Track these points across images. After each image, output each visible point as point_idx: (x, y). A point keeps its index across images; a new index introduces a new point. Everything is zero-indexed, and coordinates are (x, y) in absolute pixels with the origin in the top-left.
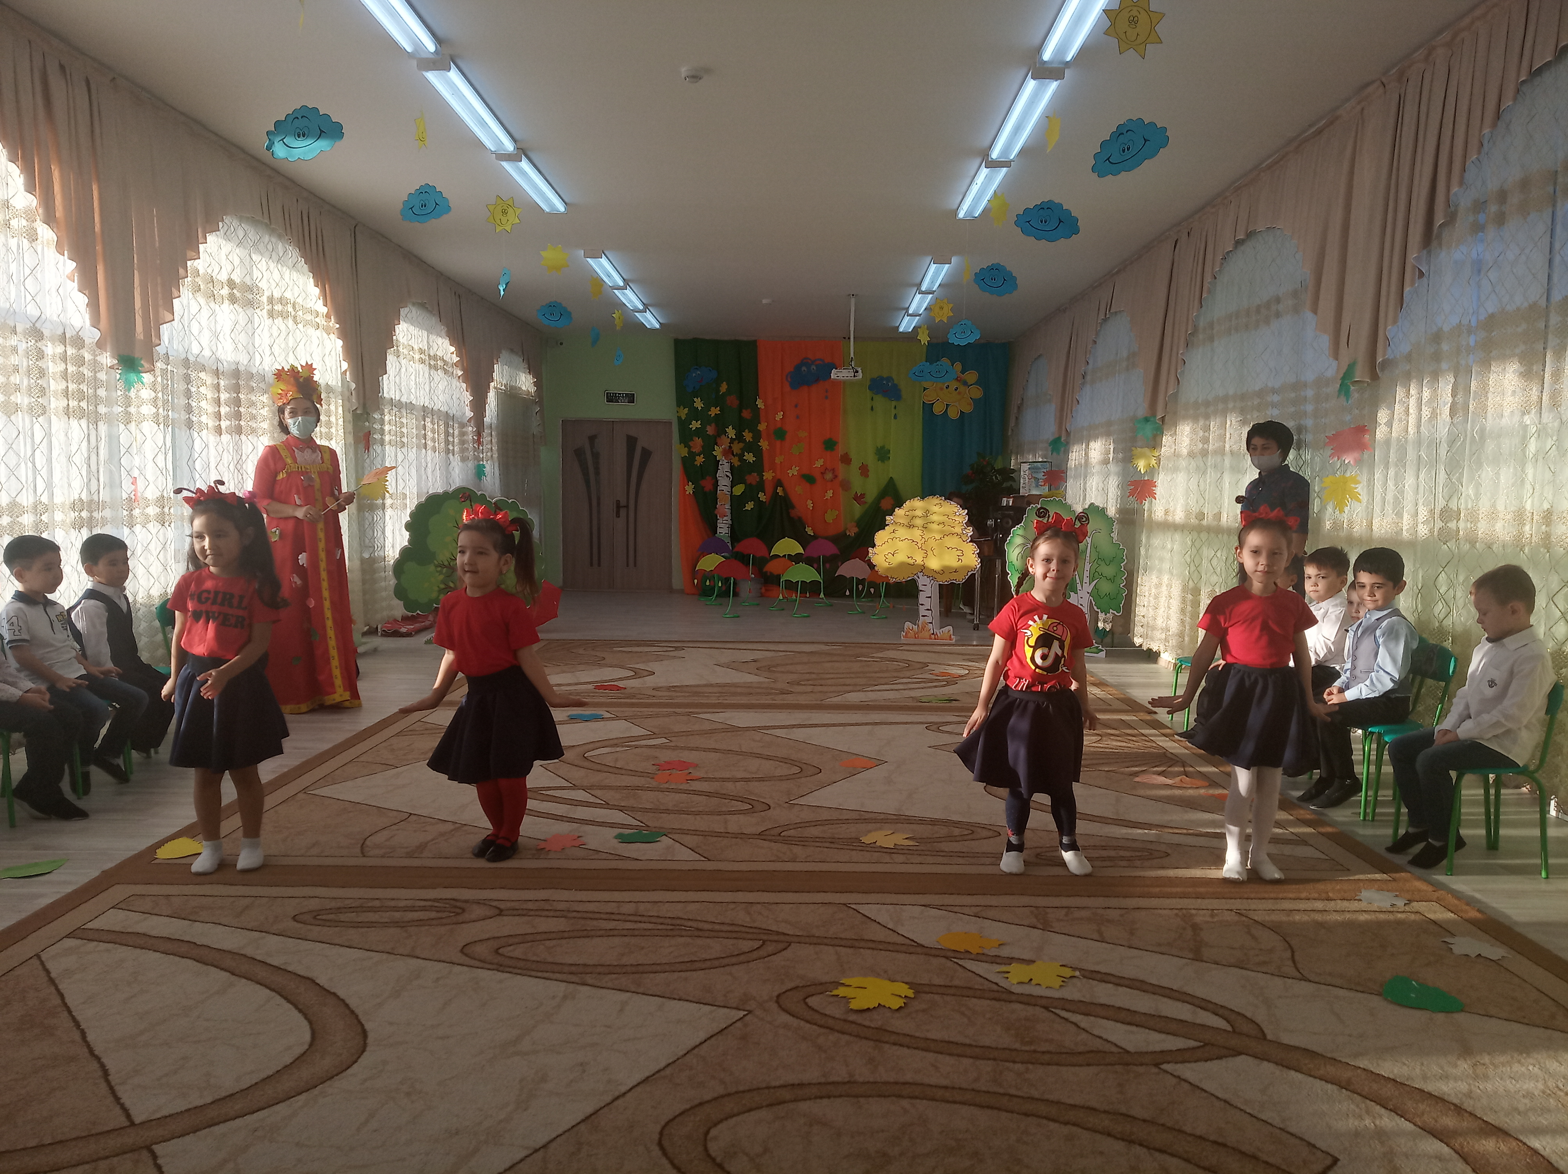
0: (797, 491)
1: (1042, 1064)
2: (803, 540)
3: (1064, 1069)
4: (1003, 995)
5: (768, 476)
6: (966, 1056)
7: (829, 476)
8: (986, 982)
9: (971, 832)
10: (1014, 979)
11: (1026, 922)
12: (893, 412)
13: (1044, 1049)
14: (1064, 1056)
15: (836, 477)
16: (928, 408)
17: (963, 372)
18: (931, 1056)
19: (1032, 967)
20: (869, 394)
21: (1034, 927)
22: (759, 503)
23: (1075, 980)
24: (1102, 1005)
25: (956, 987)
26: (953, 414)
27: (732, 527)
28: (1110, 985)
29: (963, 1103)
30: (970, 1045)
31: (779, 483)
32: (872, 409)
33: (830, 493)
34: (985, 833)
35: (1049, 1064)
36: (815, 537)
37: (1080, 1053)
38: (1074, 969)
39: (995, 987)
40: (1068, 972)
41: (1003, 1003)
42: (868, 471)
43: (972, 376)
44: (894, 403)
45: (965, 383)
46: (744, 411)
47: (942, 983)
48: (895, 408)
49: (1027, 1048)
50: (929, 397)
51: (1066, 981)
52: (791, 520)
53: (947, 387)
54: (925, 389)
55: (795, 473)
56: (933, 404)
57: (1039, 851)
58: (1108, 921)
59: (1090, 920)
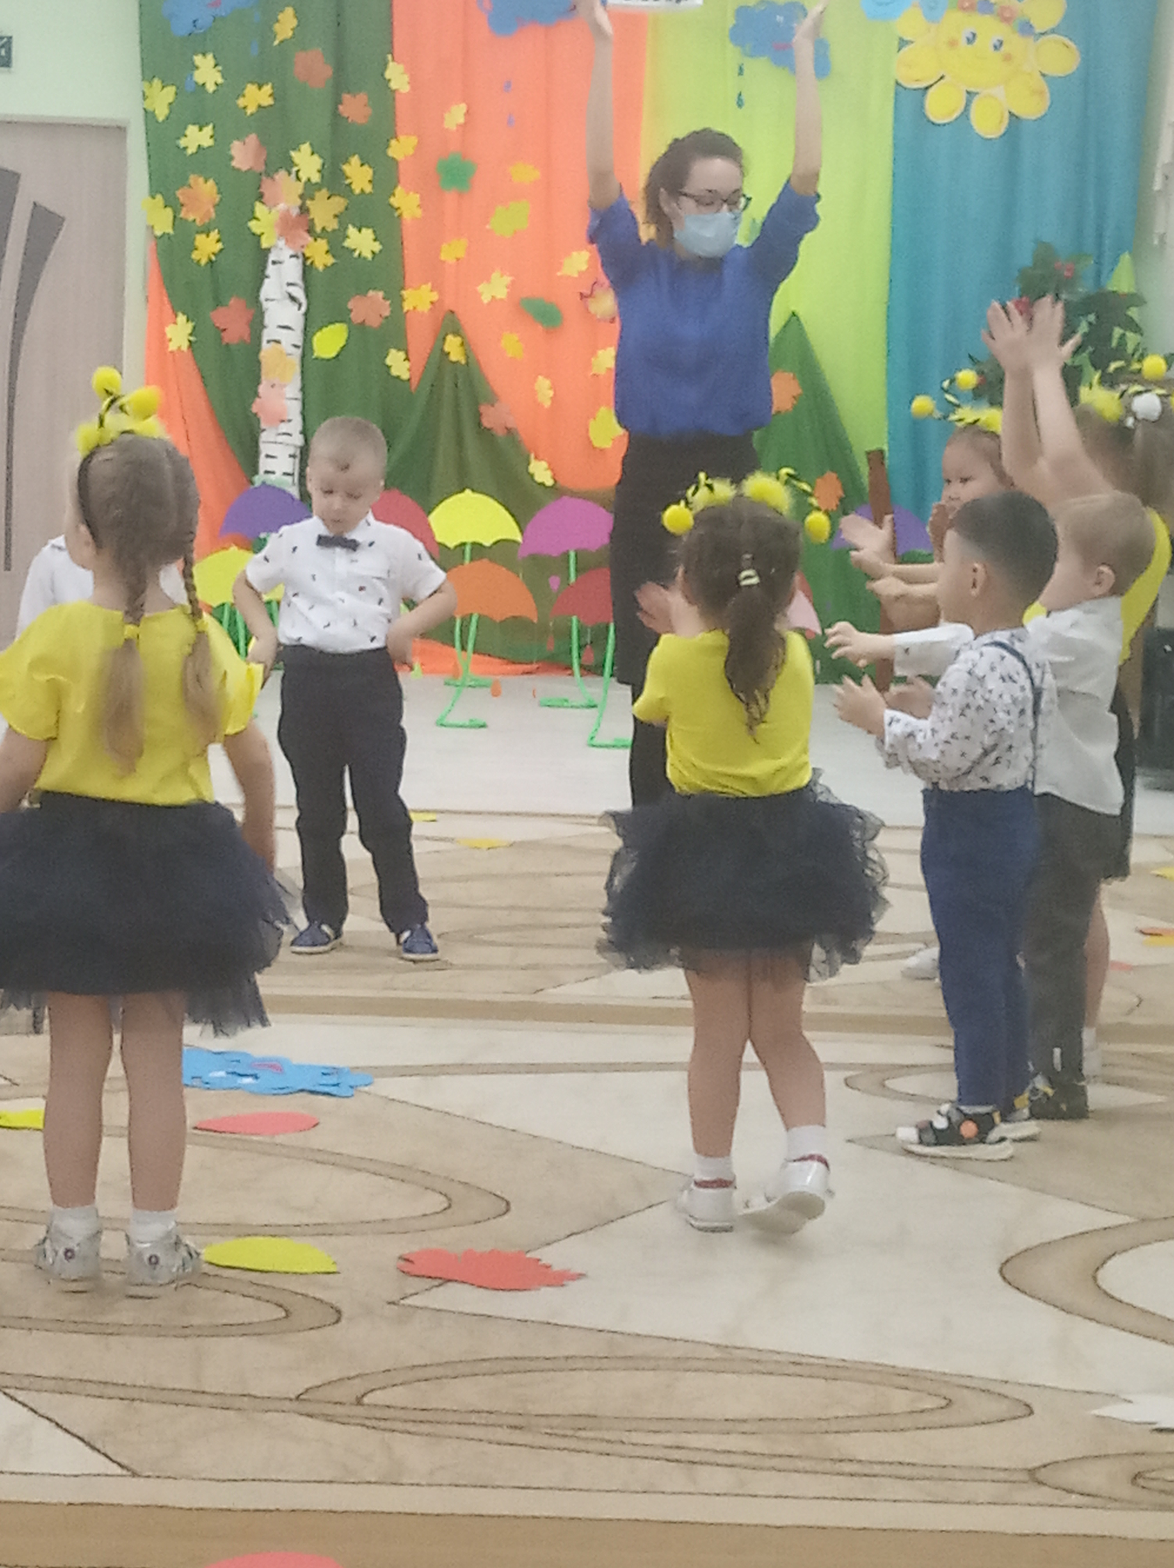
0: (505, 350)
2: (520, 497)
5: (417, 300)
16: (910, 101)
20: (732, 54)
22: (389, 385)
26: (988, 123)
31: (450, 323)
32: (740, 103)
33: (605, 358)
36: (556, 490)
43: (1046, 8)
45: (1026, 29)
46: (346, 97)
50: (917, 71)
52: (484, 433)
53: (971, 39)
54: (903, 43)
55: (501, 293)
56: (927, 88)
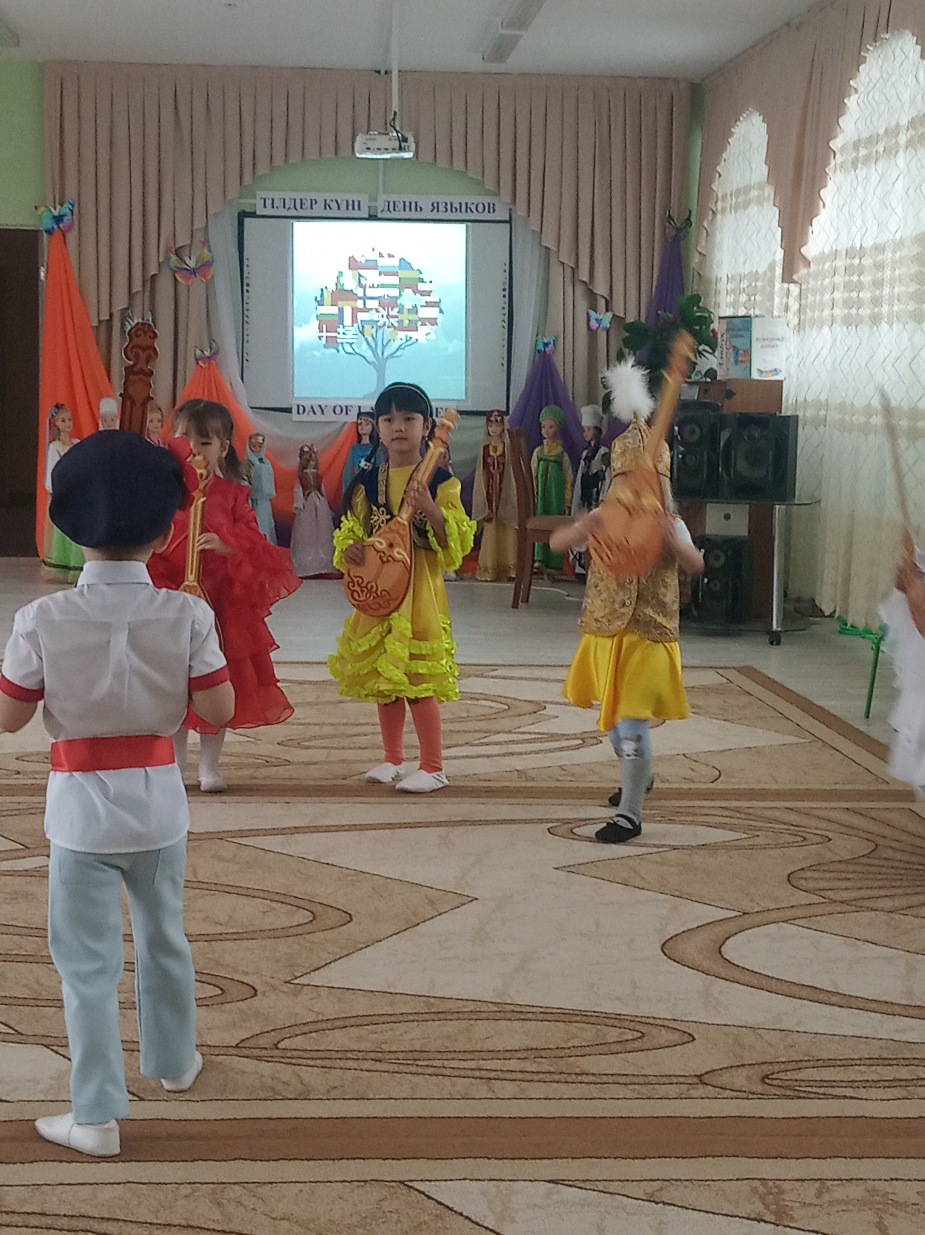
9: (639, 1035)
34: (668, 1037)
57: (767, 1069)
58: (896, 1204)
59: (862, 1204)
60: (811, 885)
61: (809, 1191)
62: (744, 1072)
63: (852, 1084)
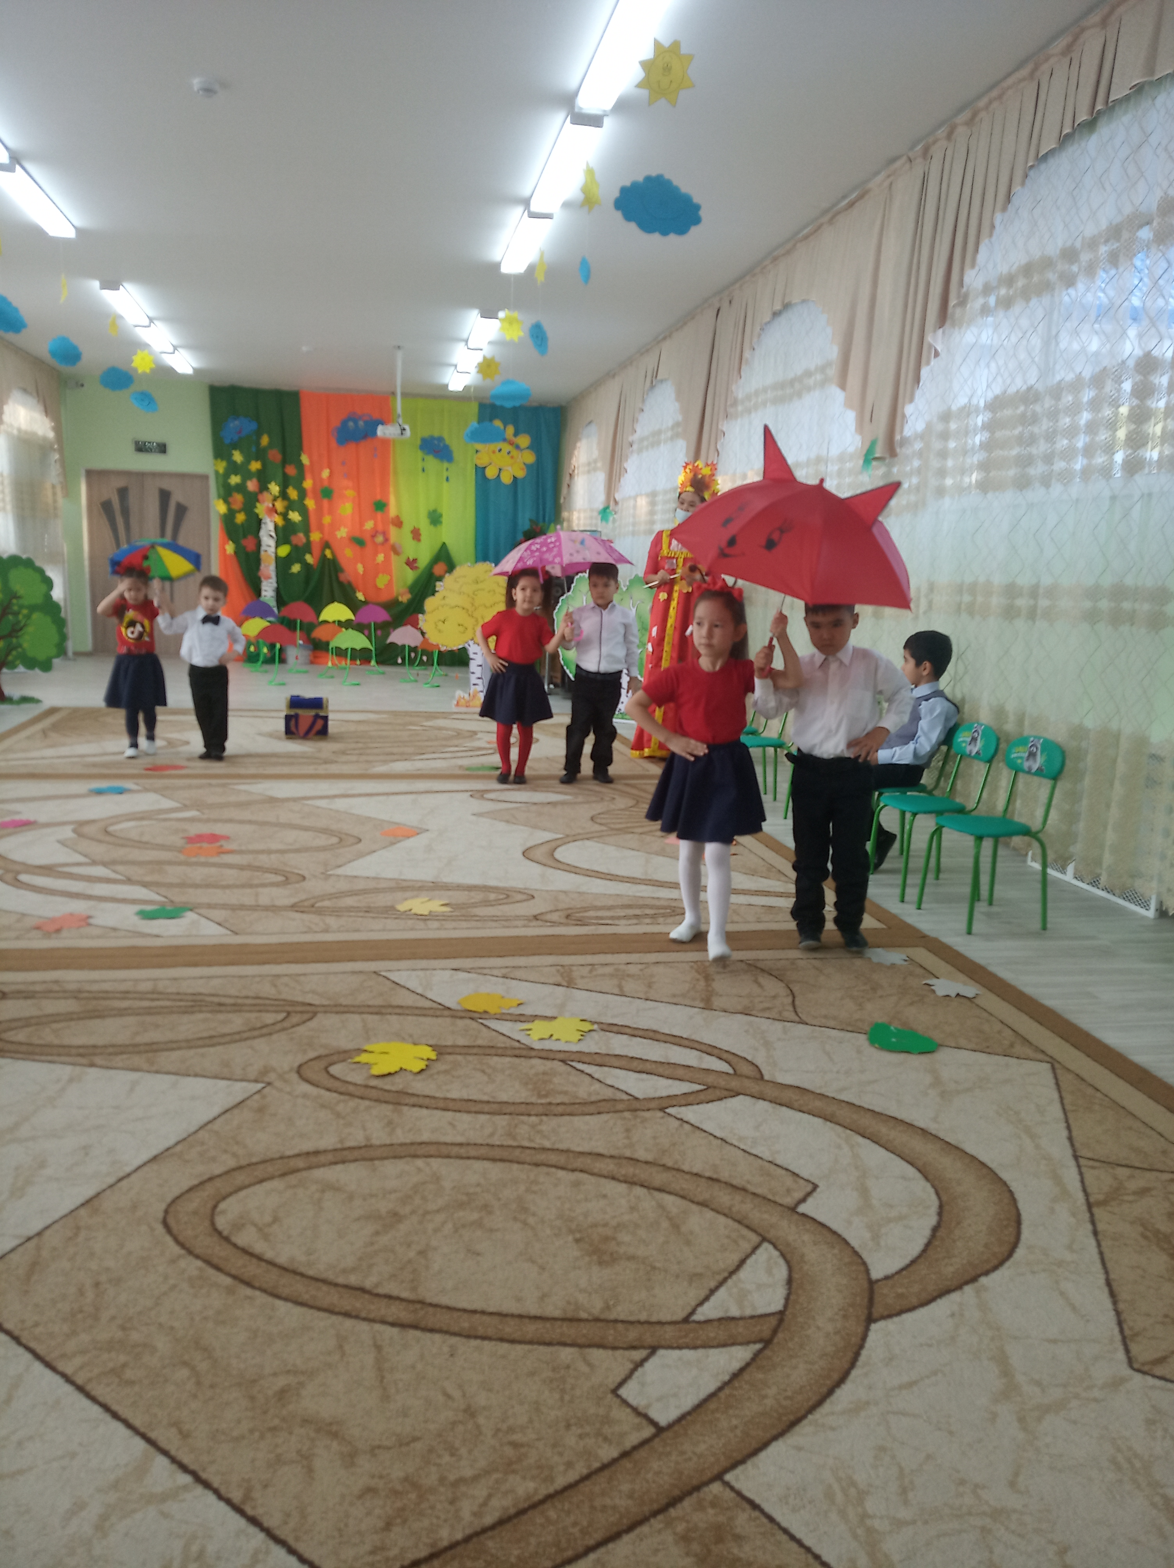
0: (347, 554)
1: (555, 1115)
2: (353, 604)
3: (576, 1119)
4: (525, 1052)
5: (315, 536)
6: (483, 1113)
7: (380, 539)
8: (509, 1040)
9: (507, 896)
10: (535, 1035)
11: (551, 981)
12: (445, 474)
13: (559, 1101)
14: (577, 1106)
15: (386, 540)
16: (480, 471)
17: (516, 434)
18: (449, 1115)
19: (554, 1023)
20: (420, 454)
21: (559, 985)
22: (306, 566)
23: (593, 1033)
24: (616, 1056)
25: (479, 1047)
26: (506, 479)
27: (278, 591)
28: (625, 1037)
29: (477, 1158)
30: (488, 1102)
31: (326, 545)
32: (423, 470)
33: (380, 558)
34: (520, 897)
35: (562, 1115)
36: (365, 603)
37: (592, 1103)
38: (593, 1023)
39: (517, 1045)
40: (587, 1027)
41: (522, 1059)
42: (420, 535)
43: (524, 441)
44: (446, 465)
45: (518, 447)
46: (287, 466)
47: (466, 1044)
48: (447, 470)
49: (543, 1101)
50: (482, 461)
51: (584, 1034)
52: (340, 584)
53: (500, 450)
54: (477, 451)
55: (344, 535)
56: (485, 468)
57: (570, 912)
58: (629, 976)
59: (611, 976)
60: (603, 821)
61: (585, 971)
62: (557, 914)
63: (612, 918)
